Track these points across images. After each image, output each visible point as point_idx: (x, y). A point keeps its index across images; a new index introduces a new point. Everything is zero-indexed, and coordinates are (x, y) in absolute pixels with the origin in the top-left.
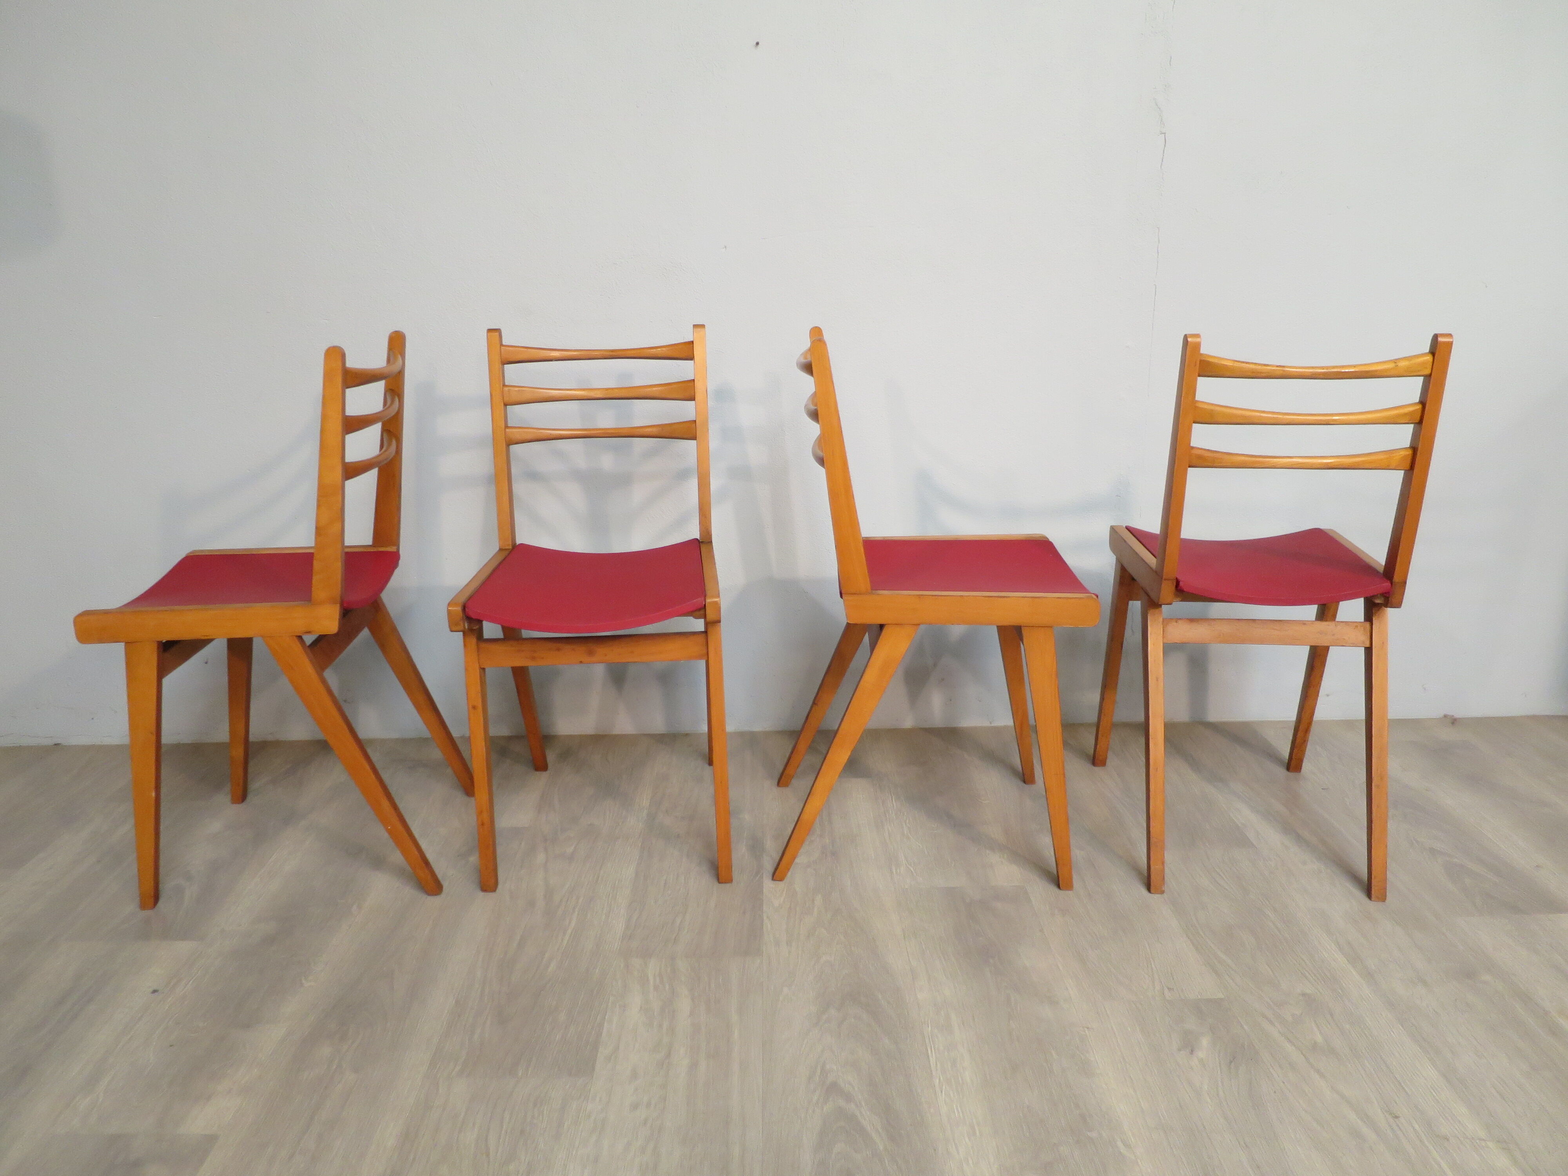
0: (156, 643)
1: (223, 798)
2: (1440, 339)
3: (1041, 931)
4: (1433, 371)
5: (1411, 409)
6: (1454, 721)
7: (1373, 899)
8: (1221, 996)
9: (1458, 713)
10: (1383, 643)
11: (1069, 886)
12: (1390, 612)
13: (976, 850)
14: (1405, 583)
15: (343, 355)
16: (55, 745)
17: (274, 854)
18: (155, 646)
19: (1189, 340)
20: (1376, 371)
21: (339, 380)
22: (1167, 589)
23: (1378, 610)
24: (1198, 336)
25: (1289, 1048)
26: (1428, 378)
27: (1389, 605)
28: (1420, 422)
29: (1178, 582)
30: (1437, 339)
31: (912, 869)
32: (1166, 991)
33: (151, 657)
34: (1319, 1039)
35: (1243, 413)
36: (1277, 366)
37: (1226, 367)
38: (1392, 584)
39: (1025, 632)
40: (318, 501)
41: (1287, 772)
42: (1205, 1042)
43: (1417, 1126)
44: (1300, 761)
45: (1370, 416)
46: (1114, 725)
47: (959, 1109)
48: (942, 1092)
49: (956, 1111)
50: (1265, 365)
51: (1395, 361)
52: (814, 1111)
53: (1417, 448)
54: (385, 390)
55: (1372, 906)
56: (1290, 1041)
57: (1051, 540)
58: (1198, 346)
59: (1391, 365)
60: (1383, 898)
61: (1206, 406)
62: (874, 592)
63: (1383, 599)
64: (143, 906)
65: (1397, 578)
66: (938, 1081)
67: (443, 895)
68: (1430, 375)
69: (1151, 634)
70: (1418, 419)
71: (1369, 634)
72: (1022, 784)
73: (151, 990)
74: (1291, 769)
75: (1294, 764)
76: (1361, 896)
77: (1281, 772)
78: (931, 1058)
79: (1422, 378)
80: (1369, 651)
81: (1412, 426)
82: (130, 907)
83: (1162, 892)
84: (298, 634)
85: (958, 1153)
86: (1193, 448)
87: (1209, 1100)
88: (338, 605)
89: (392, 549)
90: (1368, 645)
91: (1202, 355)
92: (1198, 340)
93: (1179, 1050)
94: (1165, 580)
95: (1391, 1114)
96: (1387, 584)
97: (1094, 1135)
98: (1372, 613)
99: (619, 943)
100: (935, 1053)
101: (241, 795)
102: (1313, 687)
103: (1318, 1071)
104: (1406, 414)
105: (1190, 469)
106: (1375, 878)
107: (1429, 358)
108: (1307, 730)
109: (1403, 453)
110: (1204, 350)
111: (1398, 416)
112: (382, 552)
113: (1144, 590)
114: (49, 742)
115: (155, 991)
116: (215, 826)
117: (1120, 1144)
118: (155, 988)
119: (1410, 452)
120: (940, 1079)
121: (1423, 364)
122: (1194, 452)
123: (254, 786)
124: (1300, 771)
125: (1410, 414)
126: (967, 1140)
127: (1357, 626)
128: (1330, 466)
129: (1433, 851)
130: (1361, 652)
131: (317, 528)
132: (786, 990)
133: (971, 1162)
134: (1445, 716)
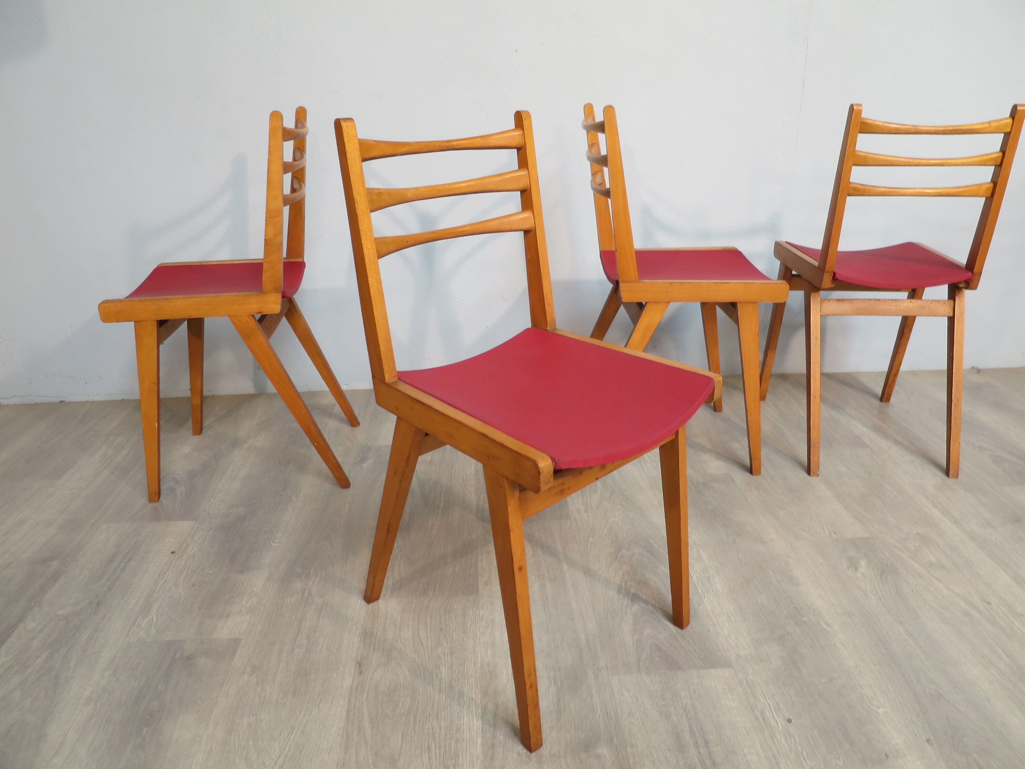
0: (155, 321)
1: (187, 431)
2: (1019, 108)
3: (746, 500)
4: (1012, 130)
5: (996, 155)
6: (979, 371)
7: (950, 477)
8: (867, 536)
9: (981, 366)
10: (962, 314)
11: (759, 473)
12: (968, 294)
13: (693, 452)
14: (981, 273)
15: (281, 118)
16: (61, 401)
17: (230, 466)
18: (155, 323)
19: (855, 107)
20: (977, 129)
21: (280, 134)
22: (827, 281)
23: (960, 292)
24: (860, 105)
25: (915, 565)
26: (1007, 135)
27: (969, 287)
28: (1001, 165)
29: (834, 274)
30: (1016, 108)
31: (655, 465)
32: (832, 534)
33: (152, 330)
34: (933, 559)
35: (887, 158)
36: (912, 126)
37: (878, 126)
38: (972, 274)
39: (739, 306)
40: (266, 221)
41: (881, 403)
42: (863, 563)
43: (1003, 609)
44: (890, 395)
45: (969, 160)
46: (771, 375)
47: (718, 606)
48: (705, 597)
49: (716, 608)
50: (904, 125)
51: (989, 123)
52: (626, 611)
53: (997, 183)
54: (293, 148)
55: (950, 481)
56: (915, 561)
57: (740, 249)
58: (860, 112)
59: (987, 125)
60: (957, 476)
61: (862, 154)
62: (640, 281)
63: (965, 284)
64: (151, 500)
65: (976, 270)
66: (701, 590)
67: (351, 488)
68: (1010, 133)
69: (812, 309)
70: (999, 163)
71: (952, 308)
72: (713, 412)
73: (170, 552)
74: (883, 400)
75: (885, 397)
76: (942, 476)
77: (877, 402)
78: (694, 578)
79: (1003, 135)
80: (951, 321)
81: (994, 167)
82: (142, 500)
83: (818, 475)
84: (253, 314)
85: (724, 632)
86: (851, 183)
87: (873, 597)
88: (281, 294)
89: (300, 260)
90: (951, 315)
91: (862, 118)
92: (861, 108)
93: (848, 568)
94: (826, 272)
95: (985, 602)
96: (970, 274)
97: (805, 619)
98: (955, 294)
99: (475, 514)
100: (696, 574)
101: (198, 430)
102: (902, 347)
103: (937, 578)
104: (992, 159)
105: (848, 198)
106: (952, 463)
107: (1010, 121)
108: (896, 375)
109: (987, 186)
110: (863, 115)
111: (988, 160)
112: (293, 262)
113: (808, 282)
114: (57, 400)
115: (173, 553)
116: (186, 449)
117: (822, 623)
118: (173, 550)
119: (992, 185)
120: (702, 589)
121: (1006, 125)
122: (851, 185)
123: (206, 423)
124: (889, 402)
125: (995, 159)
126: (727, 625)
127: (945, 303)
128: (941, 194)
129: (981, 448)
130: (945, 321)
131: (265, 240)
132: (590, 539)
133: (732, 637)
134: (973, 368)
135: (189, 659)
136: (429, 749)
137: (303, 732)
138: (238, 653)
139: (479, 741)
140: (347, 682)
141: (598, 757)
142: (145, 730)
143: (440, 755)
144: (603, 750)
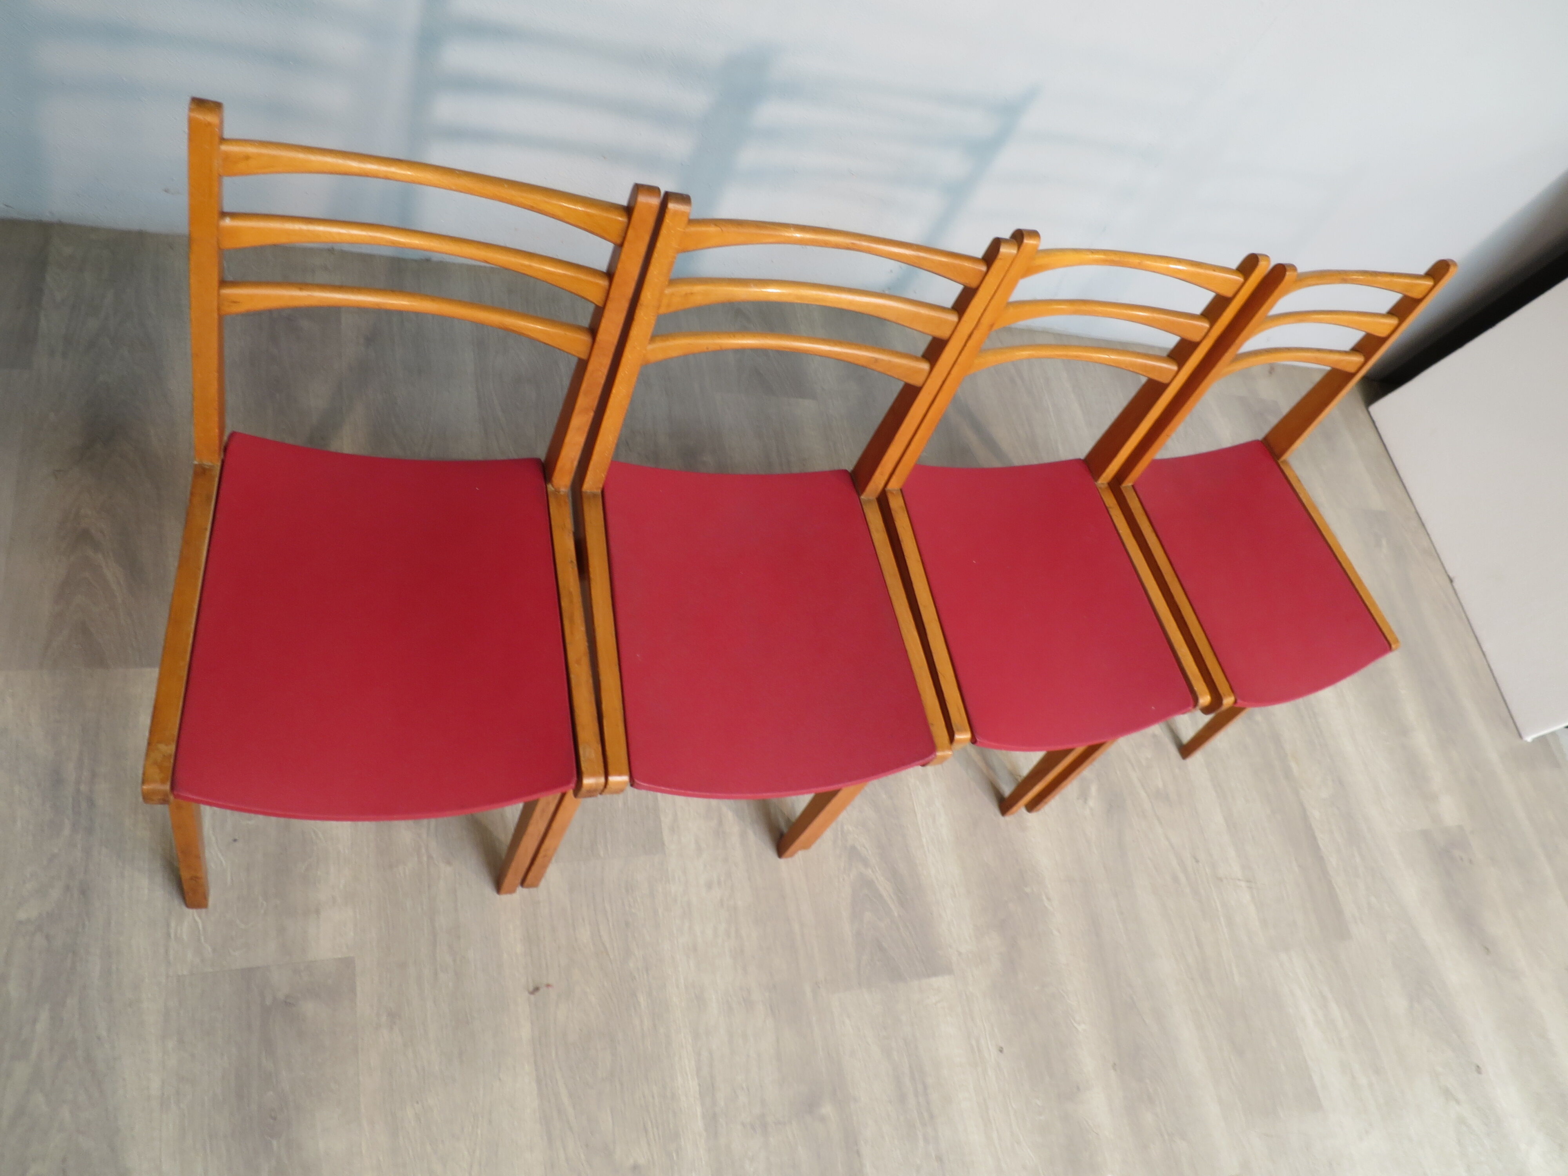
43: (1207, 870)
85: (947, 916)
87: (1096, 850)
117: (1044, 897)
133: (955, 923)
135: (288, 1003)
136: (646, 1131)
137: (490, 1122)
138: (359, 989)
139: (699, 1110)
140: (525, 1031)
141: (823, 1119)
142: (275, 1143)
143: (659, 1138)
144: (827, 1109)
